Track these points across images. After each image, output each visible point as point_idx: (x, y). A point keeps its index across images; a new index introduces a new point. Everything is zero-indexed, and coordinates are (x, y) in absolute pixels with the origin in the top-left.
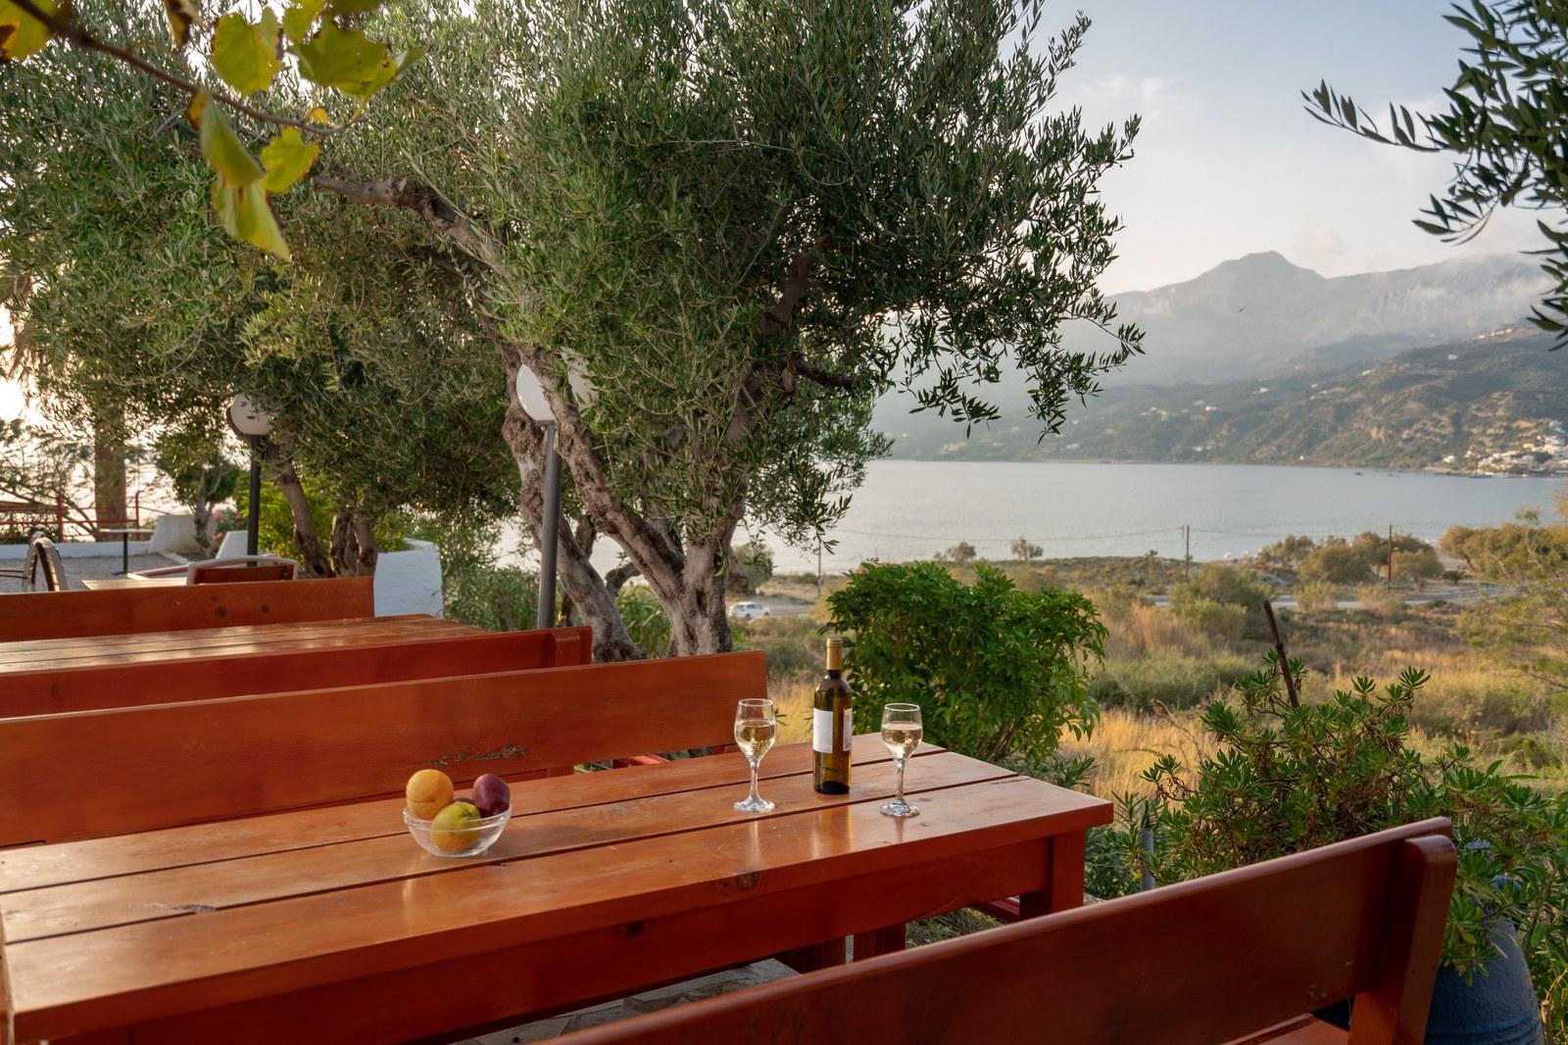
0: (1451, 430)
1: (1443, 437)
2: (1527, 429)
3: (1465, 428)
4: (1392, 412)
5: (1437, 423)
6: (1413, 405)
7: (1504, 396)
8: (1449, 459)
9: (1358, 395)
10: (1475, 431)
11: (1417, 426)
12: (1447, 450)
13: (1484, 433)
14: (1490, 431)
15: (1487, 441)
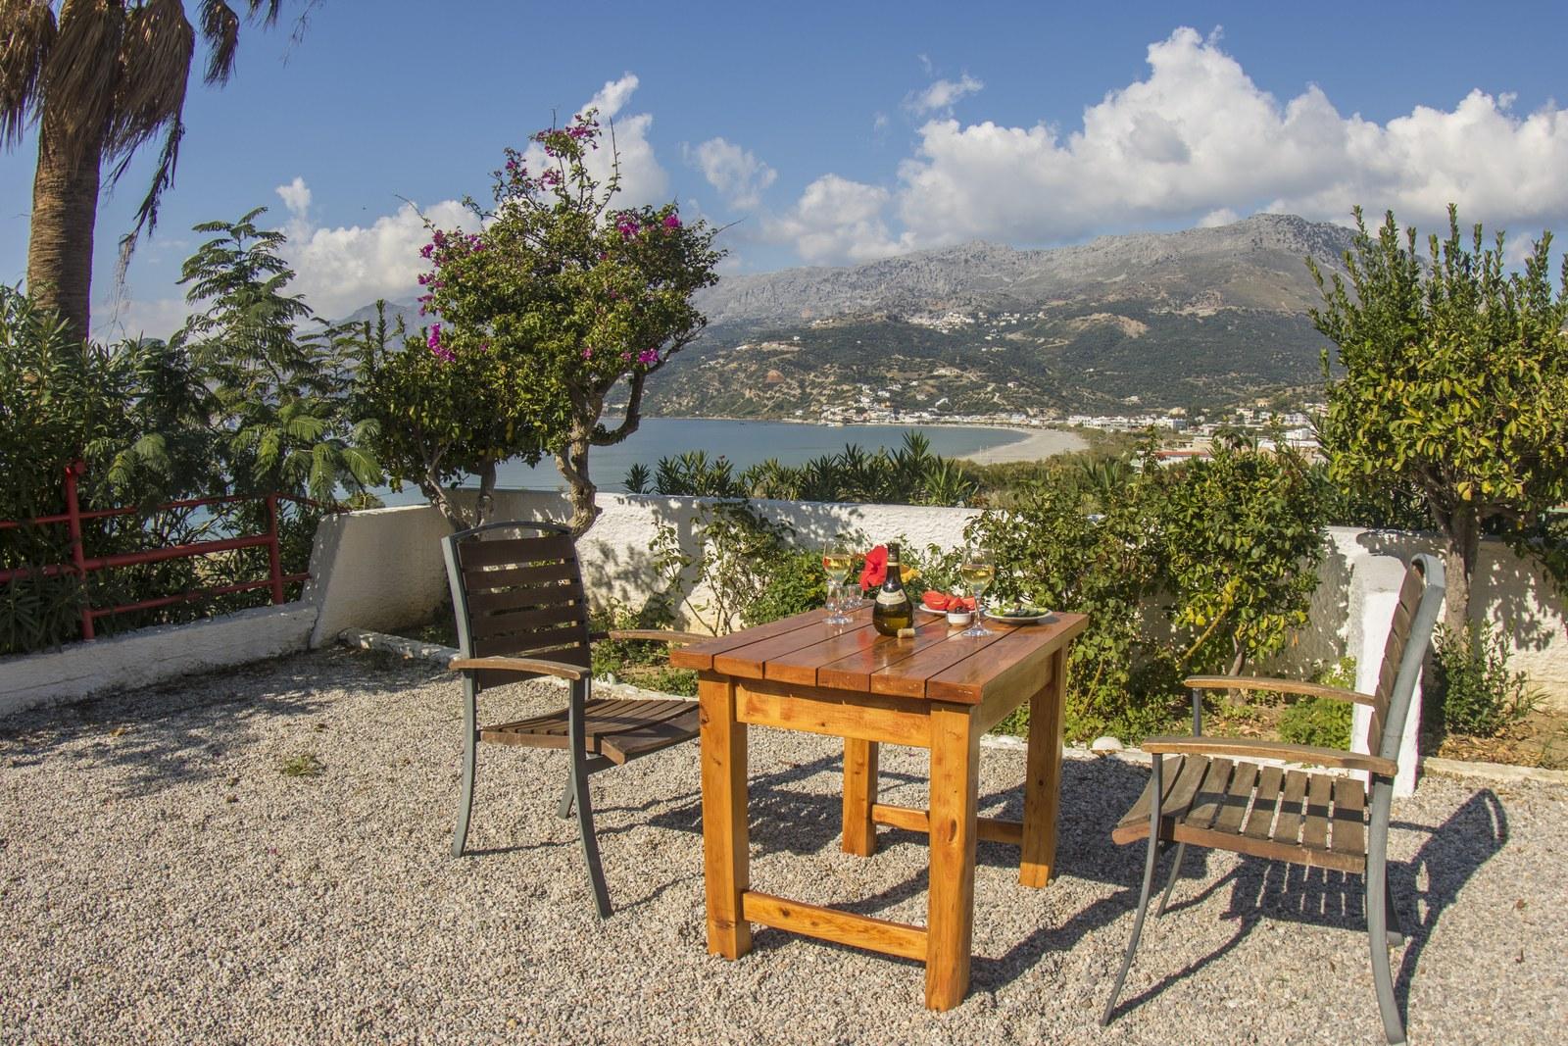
0: (799, 391)
1: (794, 396)
2: (848, 391)
3: (808, 390)
4: (758, 377)
5: (789, 387)
6: (773, 373)
7: (832, 367)
8: (799, 413)
9: (734, 365)
10: (815, 392)
11: (777, 388)
12: (796, 406)
13: (820, 394)
14: (825, 392)
15: (823, 399)
